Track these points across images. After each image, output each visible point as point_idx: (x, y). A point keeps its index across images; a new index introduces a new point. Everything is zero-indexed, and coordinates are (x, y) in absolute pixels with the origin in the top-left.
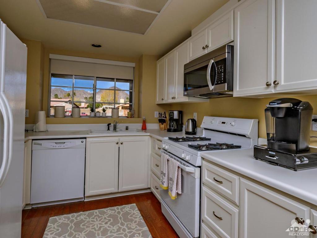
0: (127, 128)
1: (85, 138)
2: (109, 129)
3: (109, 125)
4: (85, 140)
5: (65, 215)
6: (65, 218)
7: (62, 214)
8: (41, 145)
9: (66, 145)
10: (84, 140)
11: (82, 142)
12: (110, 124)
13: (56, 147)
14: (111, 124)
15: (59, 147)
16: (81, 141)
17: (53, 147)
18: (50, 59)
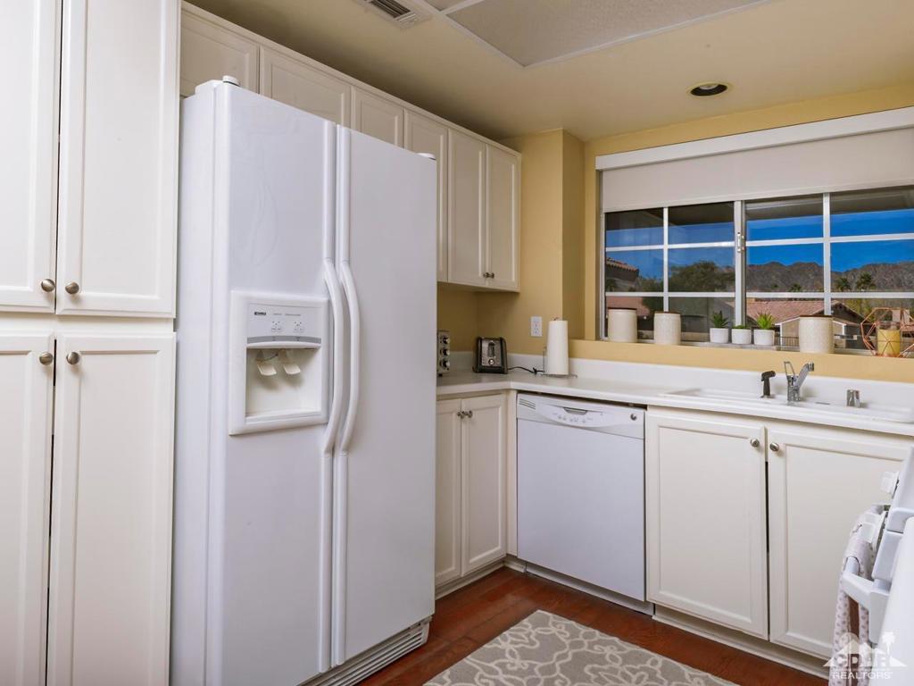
0: (853, 399)
1: (644, 407)
2: (767, 392)
3: (767, 376)
4: (642, 411)
5: (573, 623)
6: (567, 627)
7: (570, 617)
8: (532, 406)
9: (589, 419)
10: (639, 412)
11: (633, 418)
12: (772, 374)
13: (565, 419)
14: (777, 375)
15: (571, 420)
16: (630, 414)
17: (560, 418)
18: (600, 173)
